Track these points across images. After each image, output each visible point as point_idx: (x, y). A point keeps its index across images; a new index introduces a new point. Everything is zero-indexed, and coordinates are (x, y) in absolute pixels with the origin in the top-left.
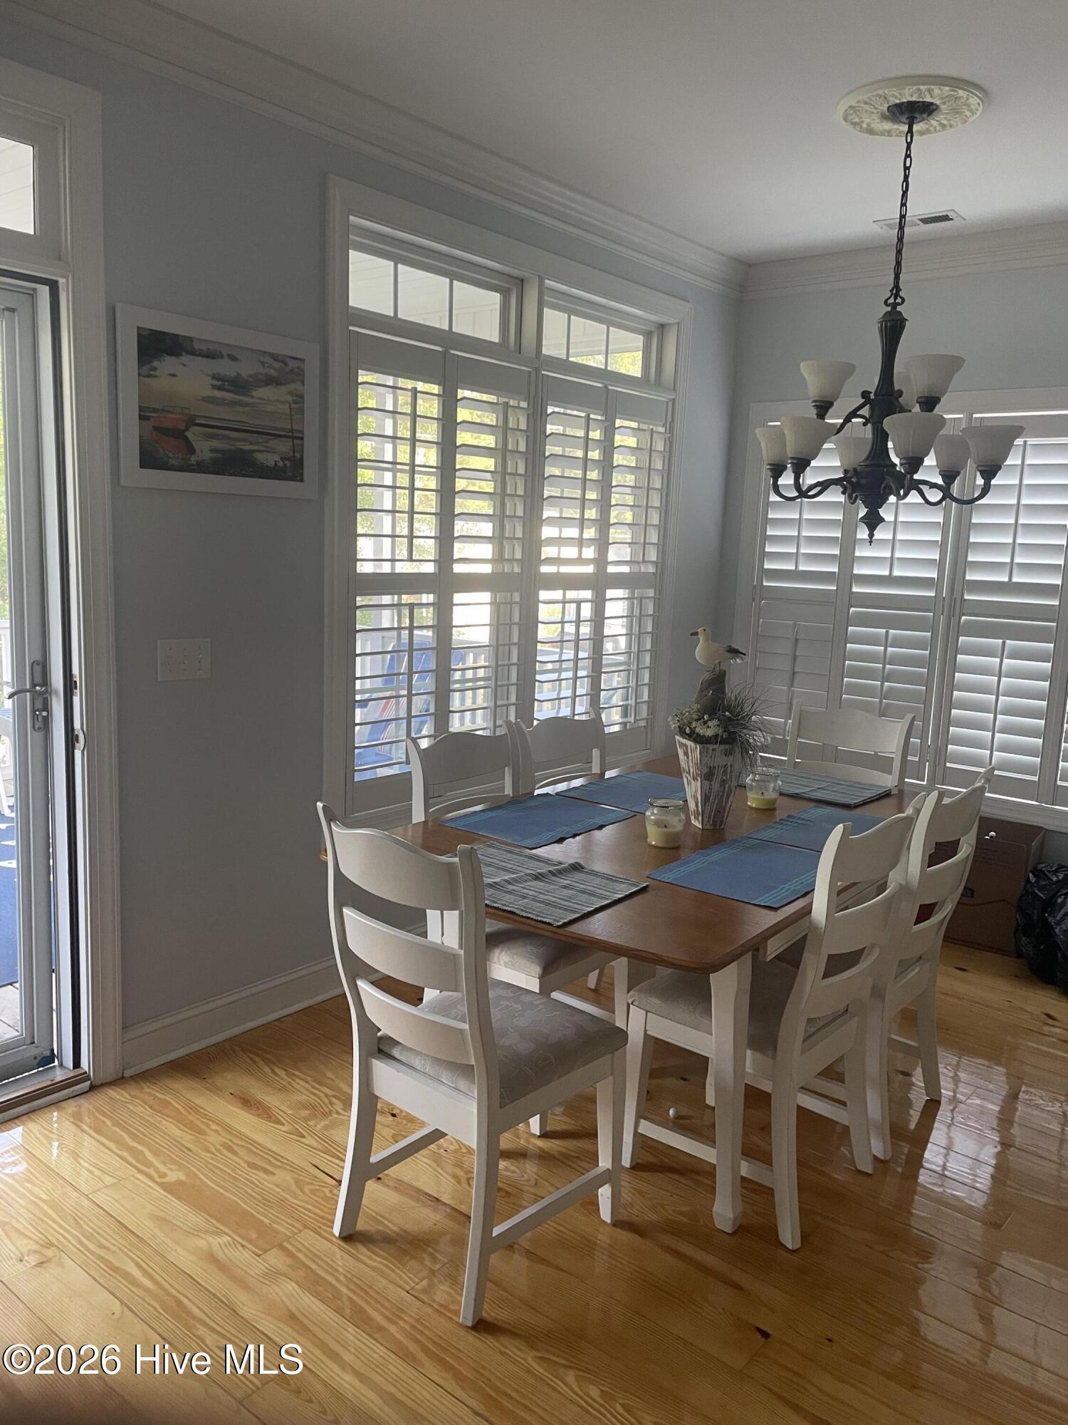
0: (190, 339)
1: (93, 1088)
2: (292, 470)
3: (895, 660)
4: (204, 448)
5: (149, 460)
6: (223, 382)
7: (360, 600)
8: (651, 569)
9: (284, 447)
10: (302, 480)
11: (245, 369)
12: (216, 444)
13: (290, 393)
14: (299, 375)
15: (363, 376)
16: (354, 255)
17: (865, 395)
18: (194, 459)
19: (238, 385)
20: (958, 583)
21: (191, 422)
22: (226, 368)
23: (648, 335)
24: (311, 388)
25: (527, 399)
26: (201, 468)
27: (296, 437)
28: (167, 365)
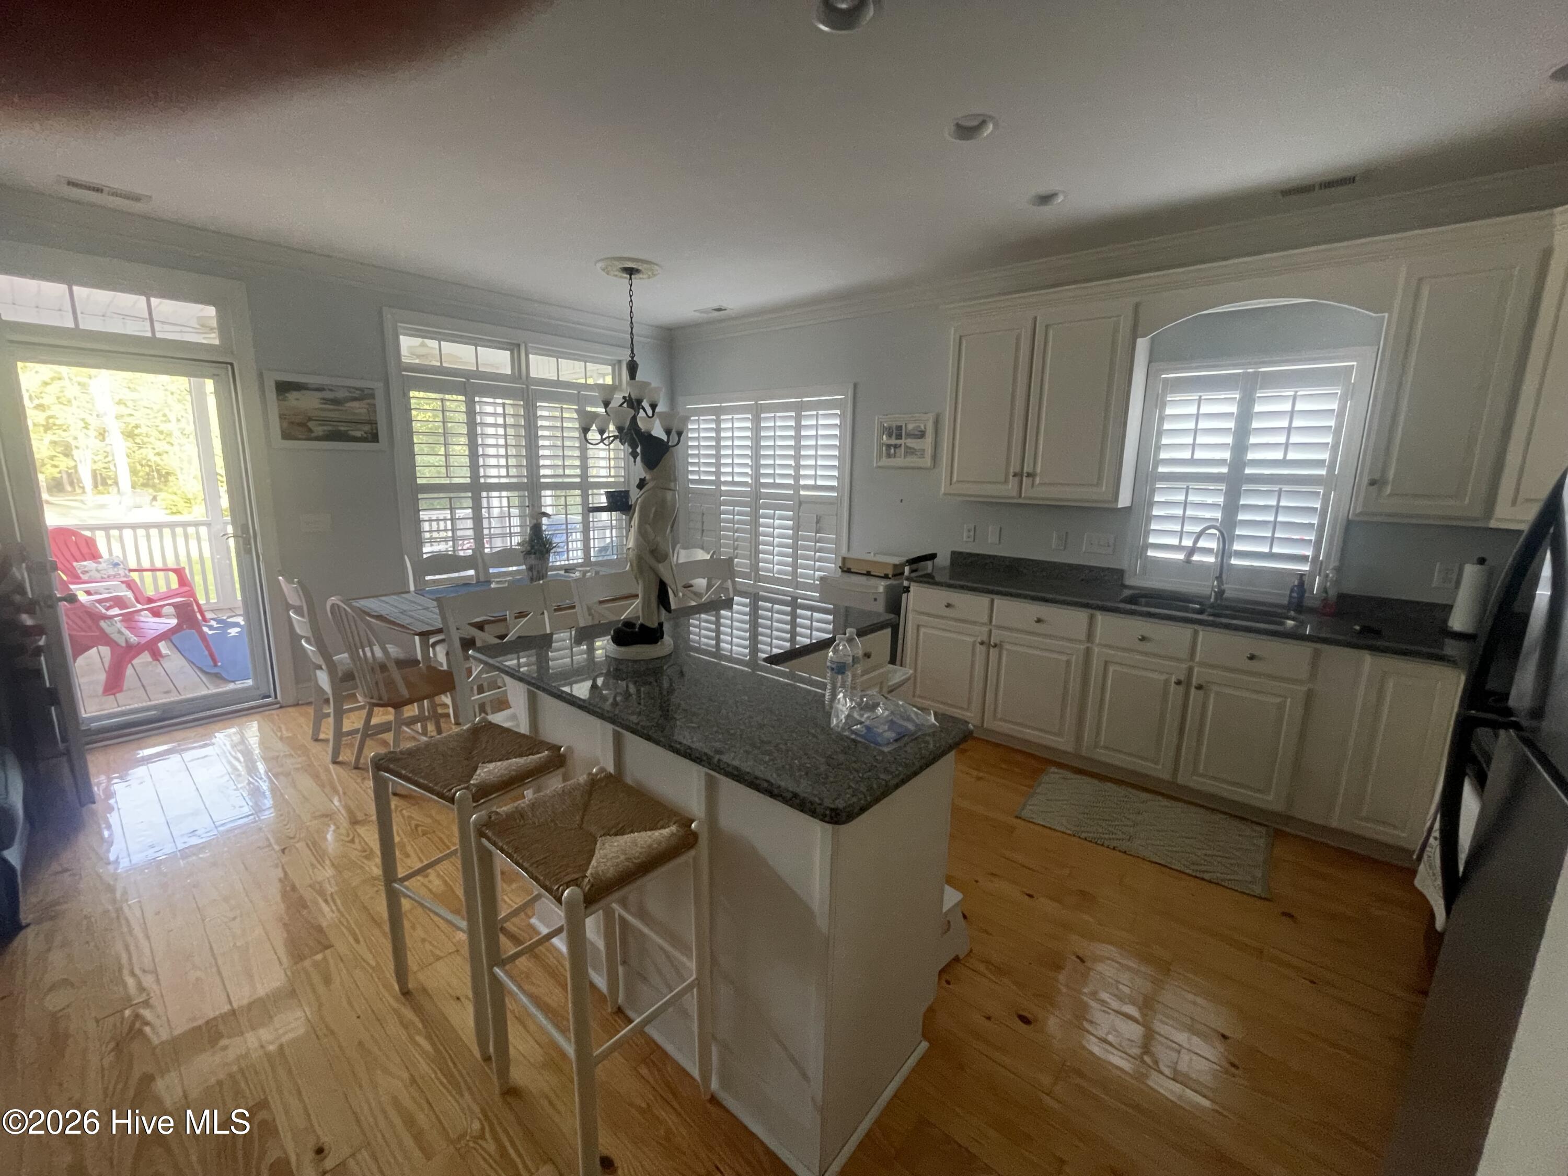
0: (307, 384)
1: (281, 707)
2: (374, 437)
3: (739, 522)
4: (319, 430)
5: (286, 436)
6: (326, 401)
7: (420, 496)
8: (622, 479)
9: (367, 428)
10: (378, 442)
11: (341, 394)
12: (325, 428)
13: (368, 404)
14: (372, 396)
15: (412, 394)
16: (401, 337)
17: (624, 398)
18: (313, 435)
19: (336, 402)
20: (758, 484)
21: (310, 419)
22: (328, 395)
23: (613, 366)
24: (380, 402)
25: (522, 400)
26: (318, 439)
27: (373, 423)
28: (293, 396)
